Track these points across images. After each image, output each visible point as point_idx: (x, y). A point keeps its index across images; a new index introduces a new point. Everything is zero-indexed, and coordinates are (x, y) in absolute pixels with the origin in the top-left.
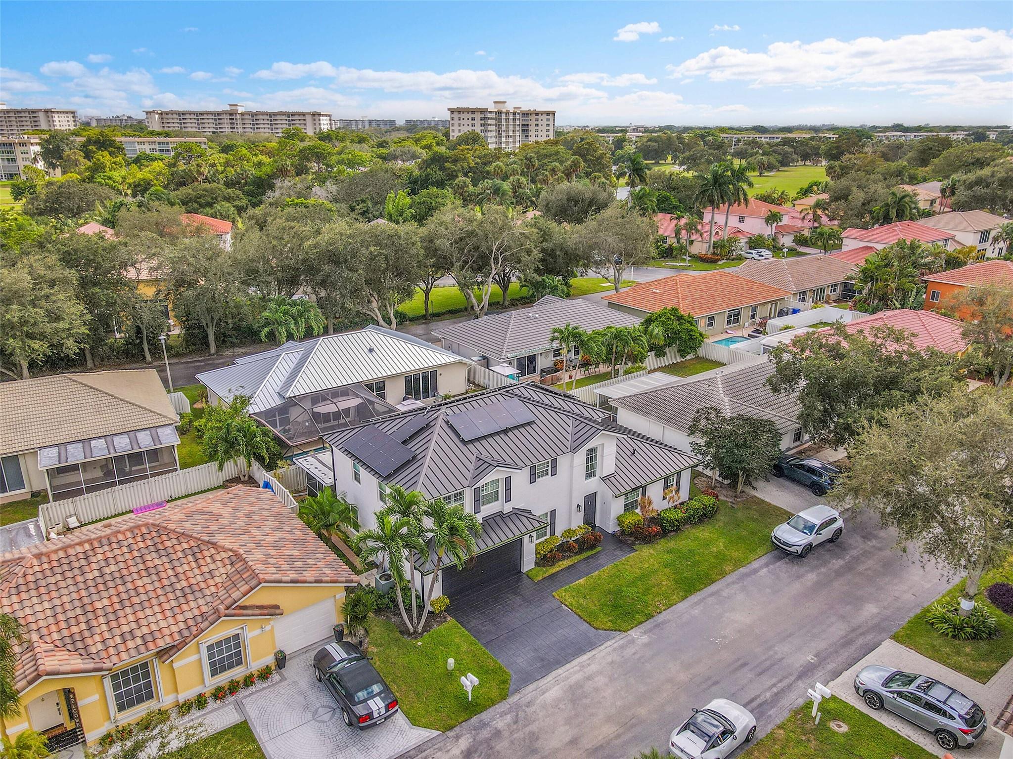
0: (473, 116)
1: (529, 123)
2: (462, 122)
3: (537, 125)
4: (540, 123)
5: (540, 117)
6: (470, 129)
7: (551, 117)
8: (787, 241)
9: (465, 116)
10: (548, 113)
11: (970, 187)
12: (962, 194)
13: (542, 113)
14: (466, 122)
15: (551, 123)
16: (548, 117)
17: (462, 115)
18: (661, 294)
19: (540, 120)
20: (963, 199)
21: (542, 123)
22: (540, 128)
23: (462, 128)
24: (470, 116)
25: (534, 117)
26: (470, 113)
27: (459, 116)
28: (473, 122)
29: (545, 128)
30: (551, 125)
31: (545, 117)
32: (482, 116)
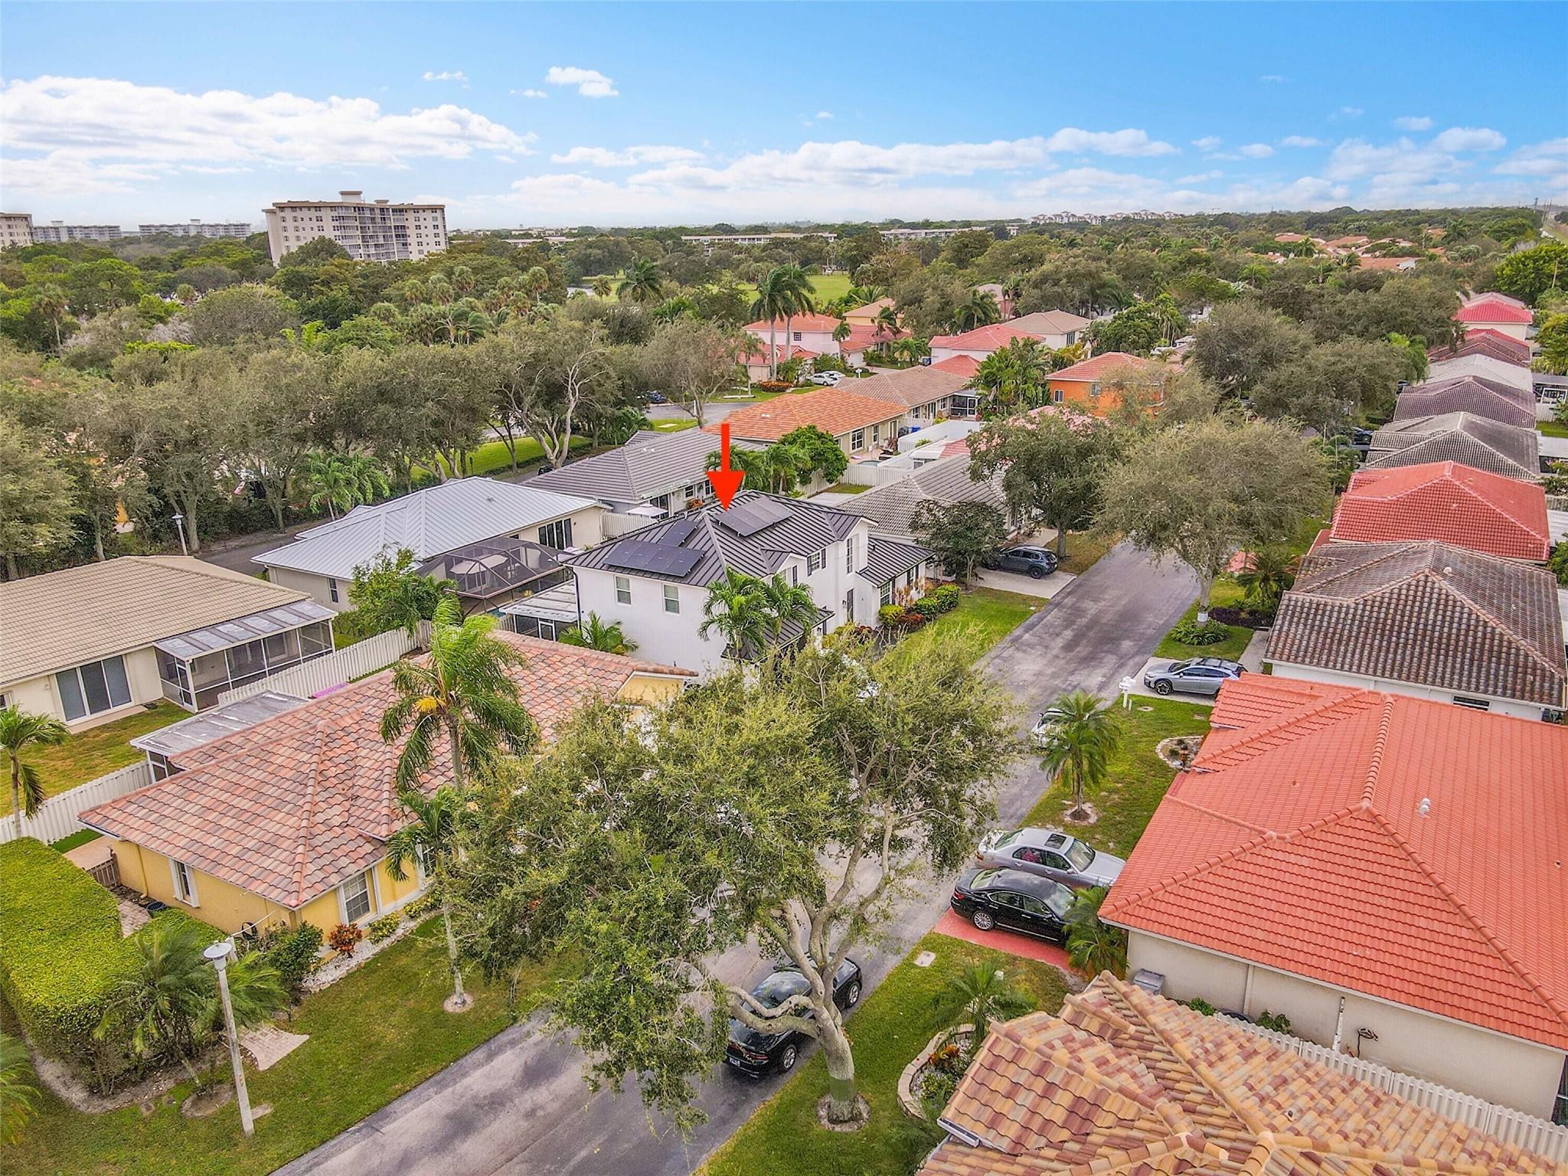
0: (319, 214)
1: (406, 224)
2: (299, 223)
3: (418, 227)
4: (422, 223)
5: (421, 215)
6: (317, 235)
7: (438, 214)
8: (856, 361)
9: (305, 213)
10: (434, 209)
11: (1036, 285)
12: (1030, 294)
13: (424, 209)
14: (307, 224)
15: (439, 223)
16: (434, 214)
17: (299, 214)
18: (774, 419)
19: (422, 219)
20: (1032, 301)
21: (425, 223)
22: (423, 231)
23: (301, 233)
24: (313, 213)
25: (411, 215)
26: (313, 210)
27: (295, 214)
28: (320, 223)
29: (431, 231)
30: (441, 227)
31: (429, 215)
32: (335, 214)
